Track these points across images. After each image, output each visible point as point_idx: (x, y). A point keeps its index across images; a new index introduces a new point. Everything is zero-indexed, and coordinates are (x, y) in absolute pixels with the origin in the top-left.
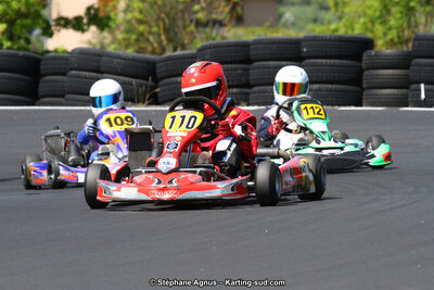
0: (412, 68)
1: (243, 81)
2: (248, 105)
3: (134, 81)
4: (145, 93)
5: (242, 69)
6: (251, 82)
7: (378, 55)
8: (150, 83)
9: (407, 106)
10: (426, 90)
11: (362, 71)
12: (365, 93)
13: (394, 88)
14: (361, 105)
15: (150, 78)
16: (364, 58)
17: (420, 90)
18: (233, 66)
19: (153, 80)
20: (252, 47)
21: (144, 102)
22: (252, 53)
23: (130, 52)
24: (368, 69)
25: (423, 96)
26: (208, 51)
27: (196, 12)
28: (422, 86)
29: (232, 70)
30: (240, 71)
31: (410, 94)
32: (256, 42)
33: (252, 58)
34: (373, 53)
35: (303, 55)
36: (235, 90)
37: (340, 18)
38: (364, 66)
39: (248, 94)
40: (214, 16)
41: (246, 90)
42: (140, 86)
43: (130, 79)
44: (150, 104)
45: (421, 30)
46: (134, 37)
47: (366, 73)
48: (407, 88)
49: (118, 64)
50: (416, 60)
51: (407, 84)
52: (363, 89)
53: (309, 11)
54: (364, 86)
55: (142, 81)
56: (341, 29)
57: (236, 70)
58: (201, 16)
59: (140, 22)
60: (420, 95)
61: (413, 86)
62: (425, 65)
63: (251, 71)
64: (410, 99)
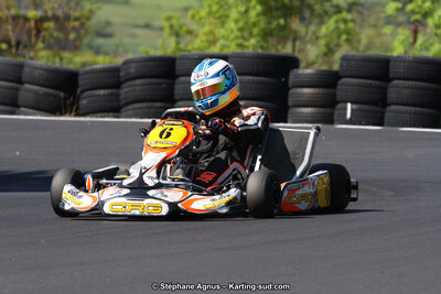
0: (339, 87)
5: (166, 84)
6: (177, 97)
10: (352, 110)
11: (288, 89)
12: (290, 111)
14: (286, 122)
16: (291, 77)
17: (346, 109)
18: (158, 80)
20: (178, 62)
22: (177, 68)
24: (294, 87)
25: (349, 115)
26: (133, 65)
28: (349, 105)
29: (157, 84)
30: (164, 86)
31: (336, 112)
32: (183, 58)
33: (178, 72)
34: (300, 71)
38: (290, 84)
47: (291, 91)
48: (332, 107)
49: (40, 75)
50: (344, 80)
51: (333, 103)
52: (289, 108)
54: (290, 104)
57: (160, 84)
60: (346, 114)
61: (340, 105)
62: (353, 85)
63: (176, 86)
64: (335, 118)
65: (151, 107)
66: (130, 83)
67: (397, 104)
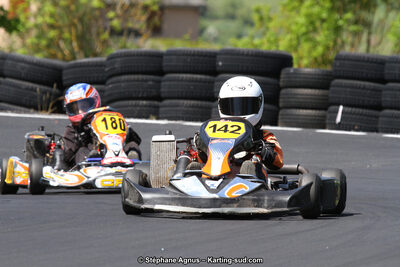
0: (332, 88)
1: (154, 93)
2: (158, 119)
3: (38, 87)
4: (49, 101)
5: (153, 81)
6: (163, 95)
7: (296, 72)
8: (55, 89)
9: (324, 128)
10: (343, 113)
11: (279, 89)
12: (281, 112)
13: (312, 109)
14: (276, 125)
15: (55, 85)
16: (282, 76)
17: (337, 112)
18: (145, 77)
19: (58, 87)
20: (165, 57)
21: (47, 110)
22: (164, 64)
23: (39, 57)
24: (286, 87)
25: (338, 119)
26: (119, 59)
27: (111, 19)
28: (341, 108)
29: (143, 80)
30: (151, 83)
31: (328, 116)
32: (170, 53)
33: (165, 69)
34: (292, 71)
35: (218, 69)
36: (145, 102)
37: (264, 34)
38: (281, 84)
39: (158, 107)
40: (130, 25)
41: (156, 103)
42: (44, 92)
43: (34, 85)
44: (54, 112)
45: (347, 50)
46: (44, 42)
47: (283, 91)
48: (326, 109)
49: (23, 68)
50: (337, 81)
51: (325, 105)
52: (280, 109)
53: (234, 26)
54: (281, 105)
55: (46, 88)
56: (264, 45)
57: (146, 81)
58: (116, 23)
59: (52, 27)
60: (335, 117)
61: (332, 108)
62: (346, 86)
63: (163, 84)
64: (327, 121)
65: (136, 106)
66: (115, 79)
67: (391, 108)
